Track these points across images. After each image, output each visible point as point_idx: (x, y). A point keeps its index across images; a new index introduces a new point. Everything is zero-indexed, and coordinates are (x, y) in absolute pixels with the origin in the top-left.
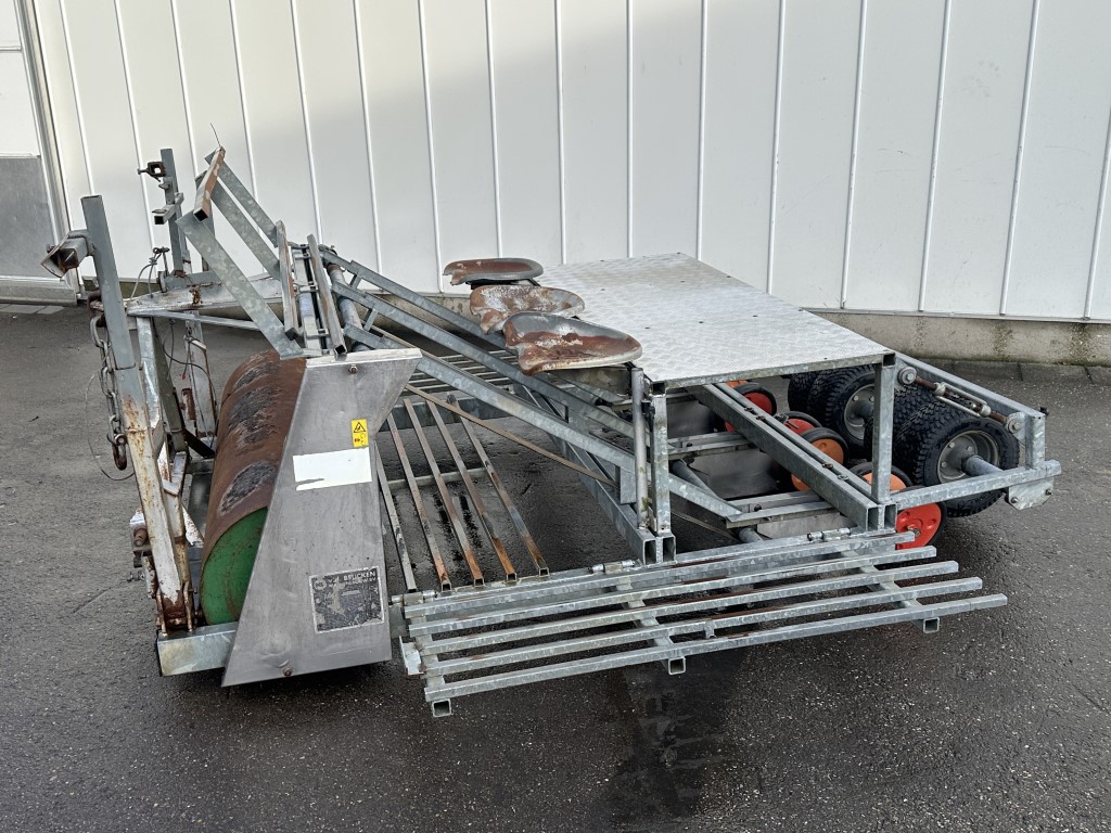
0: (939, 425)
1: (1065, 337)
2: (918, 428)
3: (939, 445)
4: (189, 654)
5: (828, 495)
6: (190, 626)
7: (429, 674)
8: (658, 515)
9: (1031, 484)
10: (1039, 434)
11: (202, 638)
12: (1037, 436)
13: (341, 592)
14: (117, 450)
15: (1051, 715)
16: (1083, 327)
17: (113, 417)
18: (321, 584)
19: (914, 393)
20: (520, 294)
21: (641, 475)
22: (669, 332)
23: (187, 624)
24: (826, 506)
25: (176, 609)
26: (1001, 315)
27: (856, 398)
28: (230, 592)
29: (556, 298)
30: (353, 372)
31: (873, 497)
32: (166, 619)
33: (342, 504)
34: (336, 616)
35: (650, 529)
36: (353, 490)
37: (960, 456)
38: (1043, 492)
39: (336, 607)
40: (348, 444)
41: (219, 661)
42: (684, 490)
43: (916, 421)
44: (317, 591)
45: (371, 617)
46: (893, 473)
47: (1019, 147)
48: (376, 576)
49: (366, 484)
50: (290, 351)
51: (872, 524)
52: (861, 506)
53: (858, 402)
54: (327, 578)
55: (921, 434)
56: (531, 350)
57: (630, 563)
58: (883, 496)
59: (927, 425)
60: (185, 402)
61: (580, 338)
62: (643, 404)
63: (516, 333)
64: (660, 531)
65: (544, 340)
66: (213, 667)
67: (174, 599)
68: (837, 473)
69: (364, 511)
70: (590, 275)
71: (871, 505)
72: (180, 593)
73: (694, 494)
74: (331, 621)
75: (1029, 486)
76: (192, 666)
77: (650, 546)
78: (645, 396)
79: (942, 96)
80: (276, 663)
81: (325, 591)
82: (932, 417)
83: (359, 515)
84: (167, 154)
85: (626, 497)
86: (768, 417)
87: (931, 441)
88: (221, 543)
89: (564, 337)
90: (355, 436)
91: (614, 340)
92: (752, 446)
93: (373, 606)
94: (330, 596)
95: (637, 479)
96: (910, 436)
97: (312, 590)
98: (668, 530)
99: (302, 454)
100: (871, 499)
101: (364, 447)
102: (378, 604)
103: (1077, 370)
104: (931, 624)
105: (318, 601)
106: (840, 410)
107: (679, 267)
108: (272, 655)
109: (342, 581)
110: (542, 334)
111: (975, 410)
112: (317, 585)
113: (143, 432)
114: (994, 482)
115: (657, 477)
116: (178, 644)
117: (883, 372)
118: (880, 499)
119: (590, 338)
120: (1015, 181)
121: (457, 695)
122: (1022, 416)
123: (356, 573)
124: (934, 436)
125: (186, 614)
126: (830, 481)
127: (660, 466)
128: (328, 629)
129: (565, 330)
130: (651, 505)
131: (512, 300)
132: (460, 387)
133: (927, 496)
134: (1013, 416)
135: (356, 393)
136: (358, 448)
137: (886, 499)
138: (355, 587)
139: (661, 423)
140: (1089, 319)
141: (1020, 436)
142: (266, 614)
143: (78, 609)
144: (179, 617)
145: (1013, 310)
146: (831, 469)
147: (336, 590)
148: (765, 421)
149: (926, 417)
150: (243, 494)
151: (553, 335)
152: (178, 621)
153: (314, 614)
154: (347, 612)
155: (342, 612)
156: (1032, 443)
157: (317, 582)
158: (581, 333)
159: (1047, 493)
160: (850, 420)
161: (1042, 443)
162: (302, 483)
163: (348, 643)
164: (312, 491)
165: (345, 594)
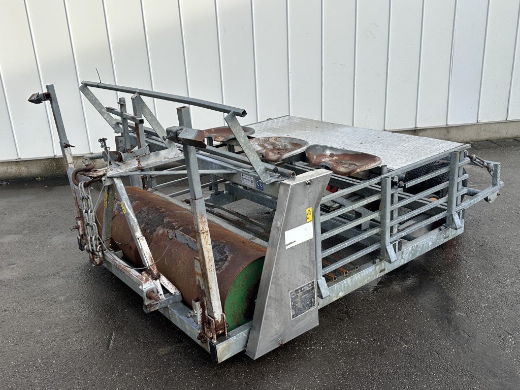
4: (229, 348)
6: (227, 334)
11: (235, 338)
18: (294, 295)
23: (225, 332)
25: (221, 325)
30: (308, 184)
32: (216, 332)
33: (302, 252)
34: (299, 309)
36: (306, 244)
39: (299, 305)
40: (305, 221)
41: (242, 347)
44: (292, 298)
45: (312, 306)
48: (314, 285)
49: (311, 240)
50: (267, 179)
54: (296, 291)
66: (239, 351)
67: (220, 320)
69: (310, 253)
72: (222, 316)
74: (297, 311)
76: (230, 354)
80: (275, 341)
81: (295, 298)
83: (308, 255)
90: (308, 216)
94: (297, 299)
97: (290, 298)
99: (288, 230)
101: (311, 221)
102: (314, 299)
105: (293, 303)
108: (275, 336)
109: (301, 291)
112: (293, 295)
123: (307, 285)
125: (225, 327)
128: (296, 316)
135: (308, 194)
136: (309, 222)
138: (307, 292)
142: (273, 316)
144: (222, 329)
147: (299, 296)
152: (220, 332)
153: (291, 310)
154: (303, 306)
157: (292, 294)
158: (334, 153)
162: (288, 245)
163: (303, 321)
164: (292, 248)
165: (302, 297)
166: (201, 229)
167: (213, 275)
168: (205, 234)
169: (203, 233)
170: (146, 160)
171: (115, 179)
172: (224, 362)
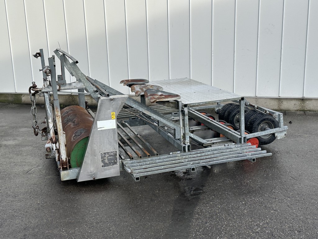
0: (258, 119)
1: (298, 103)
2: (252, 120)
3: (258, 125)
4: (68, 175)
5: (229, 137)
6: (68, 168)
7: (133, 173)
8: (186, 139)
9: (281, 132)
10: (282, 118)
11: (72, 170)
12: (281, 119)
13: (108, 157)
14: (35, 130)
15: (284, 181)
16: (303, 100)
17: (35, 121)
18: (103, 155)
19: (251, 112)
20: (144, 87)
21: (181, 129)
22: (186, 95)
23: (67, 167)
24: (229, 140)
25: (65, 163)
26: (279, 97)
27: (237, 117)
28: (77, 160)
29: (154, 88)
30: (112, 100)
31: (241, 135)
32: (62, 166)
33: (109, 134)
34: (107, 163)
35: (184, 144)
36: (111, 130)
37: (264, 128)
38: (284, 134)
39: (106, 161)
40: (110, 118)
41: (75, 177)
42: (192, 135)
43: (252, 119)
44: (102, 157)
45: (115, 164)
46: (245, 132)
47: (281, 48)
48: (116, 153)
49: (114, 129)
50: (95, 96)
51: (240, 142)
52: (237, 137)
53: (238, 118)
54: (104, 153)
55: (253, 122)
56: (152, 97)
57: (179, 152)
58: (243, 135)
59: (255, 119)
60: (46, 121)
61: (164, 96)
62: (182, 110)
63: (147, 94)
64: (187, 144)
65: (154, 96)
66: (74, 178)
67: (65, 160)
68: (231, 131)
69: (114, 136)
70: (162, 83)
71: (240, 137)
72: (66, 158)
73: (195, 136)
74: (105, 165)
75: (280, 133)
76: (69, 178)
77: (184, 147)
78: (182, 108)
79: (259, 34)
80: (91, 176)
82: (256, 118)
84: (41, 50)
85: (177, 137)
86: (213, 120)
87: (256, 124)
88: (76, 147)
89: (160, 95)
90: (112, 116)
91: (173, 96)
92: (209, 129)
93: (116, 161)
94: (105, 158)
95: (180, 130)
96: (251, 123)
97: (100, 156)
98: (189, 144)
99: (99, 121)
100: (240, 136)
101: (114, 119)
102: (117, 160)
103: (302, 112)
104: (254, 160)
105: (102, 159)
106: (233, 120)
107: (187, 81)
108: (91, 173)
109: (108, 154)
110: (154, 94)
111: (265, 112)
113: (60, 116)
114: (271, 131)
115: (186, 129)
116: (65, 172)
117: (241, 102)
118: (242, 136)
119: (166, 95)
120: (281, 58)
121: (141, 176)
122: (277, 114)
123: (112, 152)
124: (257, 122)
125: (67, 165)
126: (230, 133)
127: (186, 126)
128: (104, 167)
129: (160, 93)
130: (184, 137)
131: (142, 88)
132: (134, 107)
133: (254, 135)
134: (275, 114)
135: (113, 105)
136: (113, 119)
137: (243, 136)
138: (112, 156)
139: (186, 115)
140: (304, 97)
141: (277, 119)
142: (89, 163)
143: (28, 172)
144: (65, 165)
145: (282, 95)
146: (230, 130)
147: (106, 156)
148: (212, 121)
149: (254, 118)
150: (79, 135)
151: (157, 95)
152: (65, 166)
153: (101, 163)
154: (109, 163)
155: (108, 162)
156: (280, 121)
158: (164, 94)
159: (285, 135)
160: (236, 123)
161: (283, 121)
162: (99, 128)
163: (109, 171)
164: (102, 130)
165: (109, 158)
166: (56, 114)
167: (62, 137)
168: (58, 117)
169: (57, 116)
170: (64, 87)
171: (45, 93)
172: (64, 181)
